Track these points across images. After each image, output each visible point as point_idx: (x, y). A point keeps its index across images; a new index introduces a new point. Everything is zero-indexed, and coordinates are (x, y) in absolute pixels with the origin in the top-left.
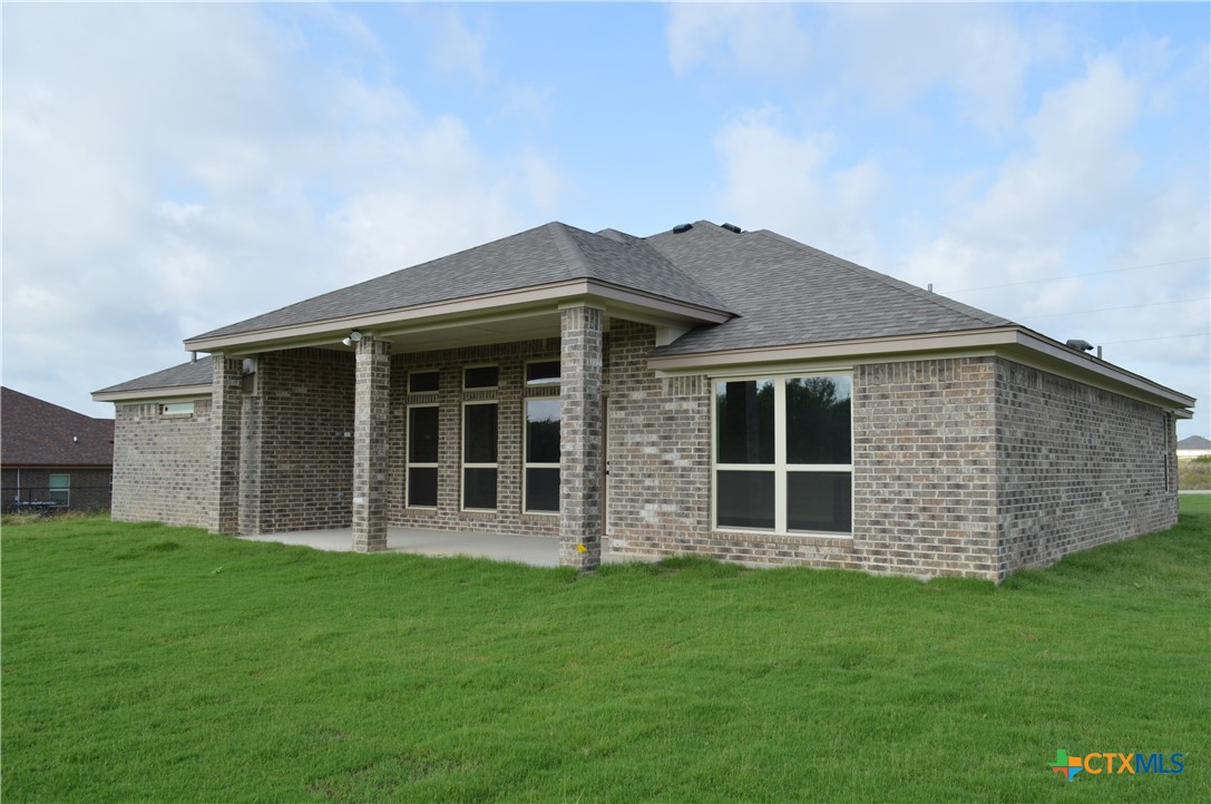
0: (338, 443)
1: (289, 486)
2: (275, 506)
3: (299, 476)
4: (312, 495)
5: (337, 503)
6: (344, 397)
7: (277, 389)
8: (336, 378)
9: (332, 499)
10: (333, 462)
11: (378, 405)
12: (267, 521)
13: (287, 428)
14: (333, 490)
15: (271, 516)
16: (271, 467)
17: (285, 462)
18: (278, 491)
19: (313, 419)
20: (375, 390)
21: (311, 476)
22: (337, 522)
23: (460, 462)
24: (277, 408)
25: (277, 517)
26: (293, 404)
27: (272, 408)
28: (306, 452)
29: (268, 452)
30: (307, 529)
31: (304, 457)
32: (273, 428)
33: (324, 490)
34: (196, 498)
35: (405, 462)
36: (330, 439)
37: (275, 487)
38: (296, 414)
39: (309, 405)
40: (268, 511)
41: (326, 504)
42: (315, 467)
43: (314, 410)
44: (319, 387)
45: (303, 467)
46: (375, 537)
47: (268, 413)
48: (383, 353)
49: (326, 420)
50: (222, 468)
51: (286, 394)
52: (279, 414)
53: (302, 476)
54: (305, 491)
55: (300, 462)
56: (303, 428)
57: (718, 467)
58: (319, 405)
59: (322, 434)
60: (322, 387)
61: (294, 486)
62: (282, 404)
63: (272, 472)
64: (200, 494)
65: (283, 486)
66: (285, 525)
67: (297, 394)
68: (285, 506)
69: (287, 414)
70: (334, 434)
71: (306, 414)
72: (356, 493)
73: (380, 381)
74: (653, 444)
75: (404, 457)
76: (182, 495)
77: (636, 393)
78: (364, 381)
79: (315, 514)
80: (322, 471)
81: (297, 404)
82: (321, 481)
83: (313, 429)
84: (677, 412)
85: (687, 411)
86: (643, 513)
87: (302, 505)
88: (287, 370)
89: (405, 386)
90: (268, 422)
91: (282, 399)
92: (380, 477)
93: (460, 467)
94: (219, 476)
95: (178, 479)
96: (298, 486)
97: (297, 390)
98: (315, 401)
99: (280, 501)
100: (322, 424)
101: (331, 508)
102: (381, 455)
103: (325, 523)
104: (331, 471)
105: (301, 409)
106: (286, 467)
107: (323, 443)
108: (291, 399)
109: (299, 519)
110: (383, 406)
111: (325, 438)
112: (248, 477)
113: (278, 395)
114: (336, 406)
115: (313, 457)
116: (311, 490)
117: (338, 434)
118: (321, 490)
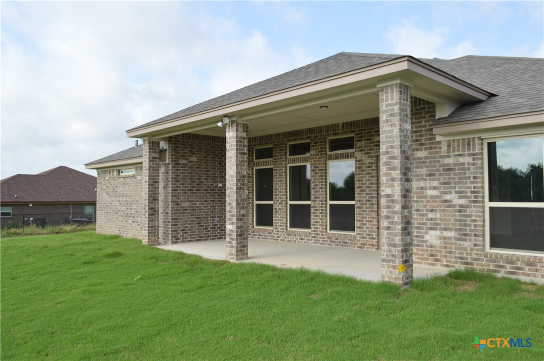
0: (215, 190)
1: (187, 216)
2: (180, 227)
3: (193, 210)
4: (201, 221)
5: (215, 225)
6: (218, 163)
7: (180, 159)
8: (213, 152)
9: (212, 223)
10: (212, 201)
11: (241, 165)
12: (175, 236)
13: (186, 181)
14: (213, 217)
15: (177, 234)
16: (177, 204)
17: (185, 201)
18: (182, 219)
19: (200, 176)
20: (239, 156)
21: (200, 209)
22: (215, 236)
23: (286, 201)
24: (180, 170)
25: (181, 234)
26: (189, 167)
27: (177, 170)
28: (197, 195)
29: (175, 196)
30: (199, 240)
31: (196, 198)
32: (178, 181)
33: (208, 217)
34: (137, 222)
35: (253, 201)
36: (210, 187)
37: (180, 216)
38: (191, 173)
39: (198, 168)
40: (176, 231)
41: (209, 226)
42: (202, 204)
43: (201, 171)
44: (203, 157)
45: (195, 204)
46: (241, 251)
47: (174, 172)
48: (244, 131)
49: (208, 176)
50: (149, 206)
51: (185, 162)
52: (181, 173)
53: (195, 210)
54: (197, 218)
55: (193, 201)
56: (195, 182)
57: (489, 204)
58: (204, 168)
59: (206, 185)
60: (205, 157)
61: (191, 215)
62: (183, 167)
63: (178, 207)
64: (139, 220)
65: (184, 216)
66: (186, 238)
67: (191, 162)
68: (186, 227)
69: (185, 173)
70: (212, 185)
71: (196, 173)
72: (228, 222)
73: (242, 150)
74: (435, 188)
75: (253, 198)
76: (130, 220)
77: (420, 152)
78: (232, 150)
79: (203, 232)
80: (206, 207)
81: (191, 167)
82: (206, 212)
83: (200, 182)
84: (455, 165)
85: (463, 164)
86: (427, 237)
87: (195, 227)
88: (185, 148)
89: (253, 156)
90: (175, 178)
91: (183, 164)
92: (243, 212)
93: (286, 204)
94: (147, 210)
95: (128, 211)
96: (193, 215)
97: (191, 159)
98: (201, 165)
99: (182, 224)
100: (206, 179)
101: (212, 228)
102: (243, 197)
103: (208, 237)
104: (211, 206)
105: (194, 171)
106: (186, 204)
107: (206, 190)
108: (187, 164)
109: (194, 235)
110: (244, 166)
111: (208, 187)
112: (164, 210)
113: (179, 162)
114: (213, 168)
115: (201, 198)
116: (200, 218)
117: (215, 185)
118: (206, 218)
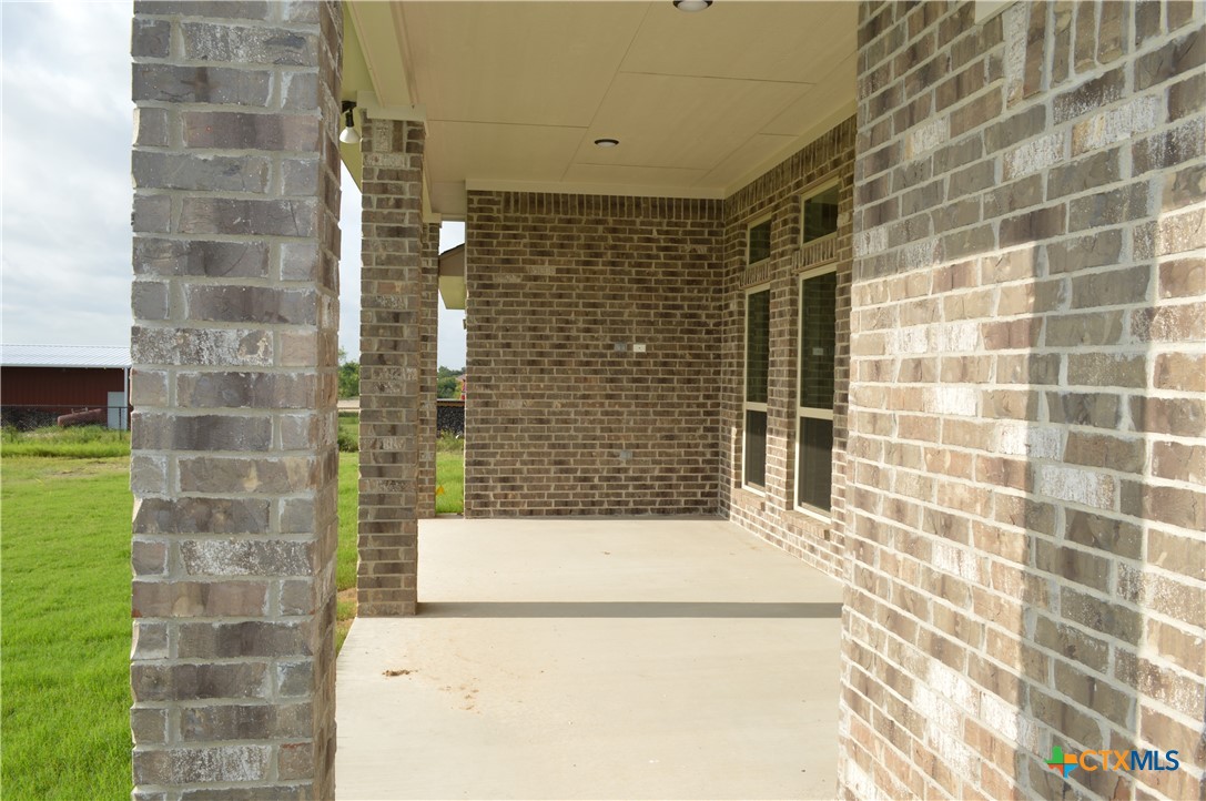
0: (619, 364)
1: (522, 438)
2: (495, 471)
3: (541, 421)
4: (567, 454)
5: (619, 471)
6: (630, 281)
7: (496, 270)
8: (614, 247)
9: (608, 462)
10: (610, 397)
11: (384, 274)
12: (477, 496)
13: (516, 337)
14: (611, 446)
15: (486, 488)
16: (486, 404)
17: (513, 397)
18: (502, 446)
19: (567, 322)
20: (375, 239)
21: (565, 422)
22: (619, 503)
23: (791, 405)
24: (496, 304)
25: (498, 491)
26: (525, 295)
27: (488, 303)
28: (555, 379)
29: (479, 379)
31: (551, 388)
32: (488, 337)
33: (593, 446)
35: (740, 399)
36: (604, 356)
37: (494, 438)
38: (534, 313)
39: (560, 296)
40: (481, 480)
41: (596, 471)
42: (574, 405)
43: (570, 305)
44: (577, 263)
45: (549, 405)
46: (379, 583)
47: (478, 311)
48: (397, 148)
49: (595, 322)
51: (514, 279)
52: (498, 313)
53: (548, 421)
54: (553, 446)
55: (542, 396)
56: (547, 338)
58: (579, 296)
59: (587, 347)
60: (587, 263)
61: (531, 438)
62: (506, 295)
63: (489, 413)
65: (511, 438)
66: (513, 504)
67: (536, 278)
68: (514, 471)
69: (515, 313)
70: (611, 347)
71: (552, 313)
73: (388, 218)
75: (739, 391)
79: (573, 488)
80: (587, 413)
81: (535, 296)
82: (585, 429)
83: (568, 338)
87: (547, 471)
88: (515, 236)
89: (742, 253)
90: (480, 328)
91: (506, 286)
92: (391, 444)
96: (540, 438)
97: (535, 270)
98: (571, 288)
99: (504, 463)
100: (587, 330)
101: (608, 479)
102: (392, 391)
103: (593, 503)
104: (606, 413)
105: (543, 304)
106: (517, 405)
107: (588, 364)
108: (522, 287)
109: (541, 496)
110: (400, 276)
111: (593, 355)
113: (495, 281)
114: (615, 297)
115: (569, 388)
116: (564, 446)
117: (618, 348)
118: (585, 446)
